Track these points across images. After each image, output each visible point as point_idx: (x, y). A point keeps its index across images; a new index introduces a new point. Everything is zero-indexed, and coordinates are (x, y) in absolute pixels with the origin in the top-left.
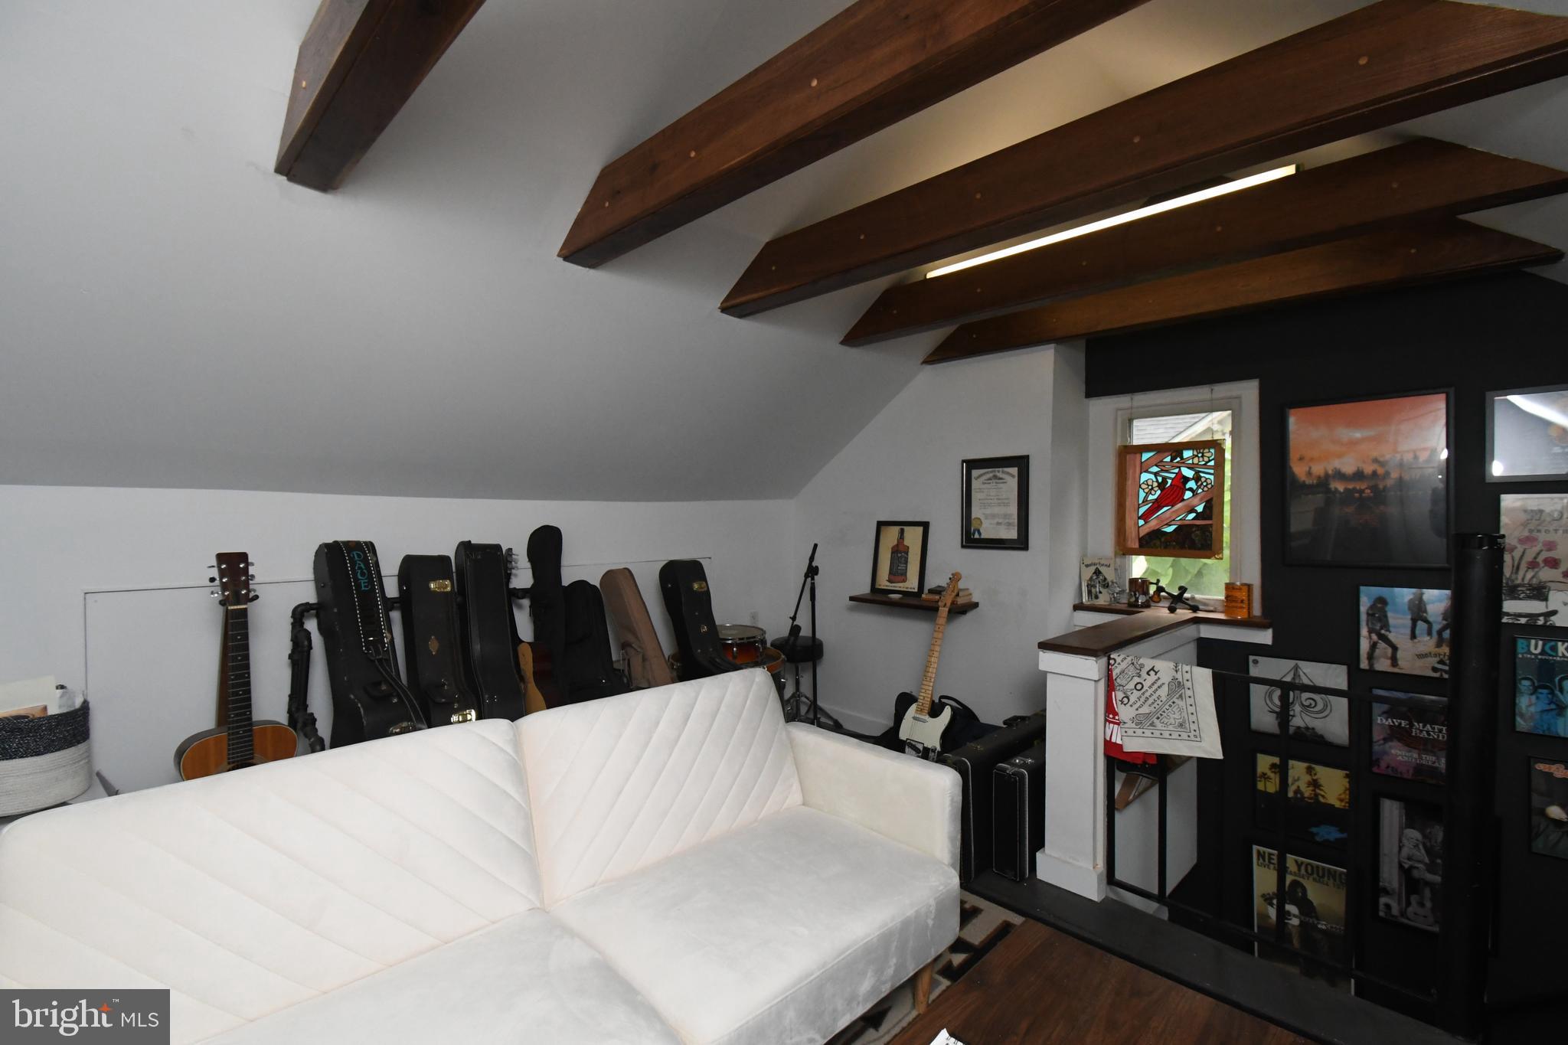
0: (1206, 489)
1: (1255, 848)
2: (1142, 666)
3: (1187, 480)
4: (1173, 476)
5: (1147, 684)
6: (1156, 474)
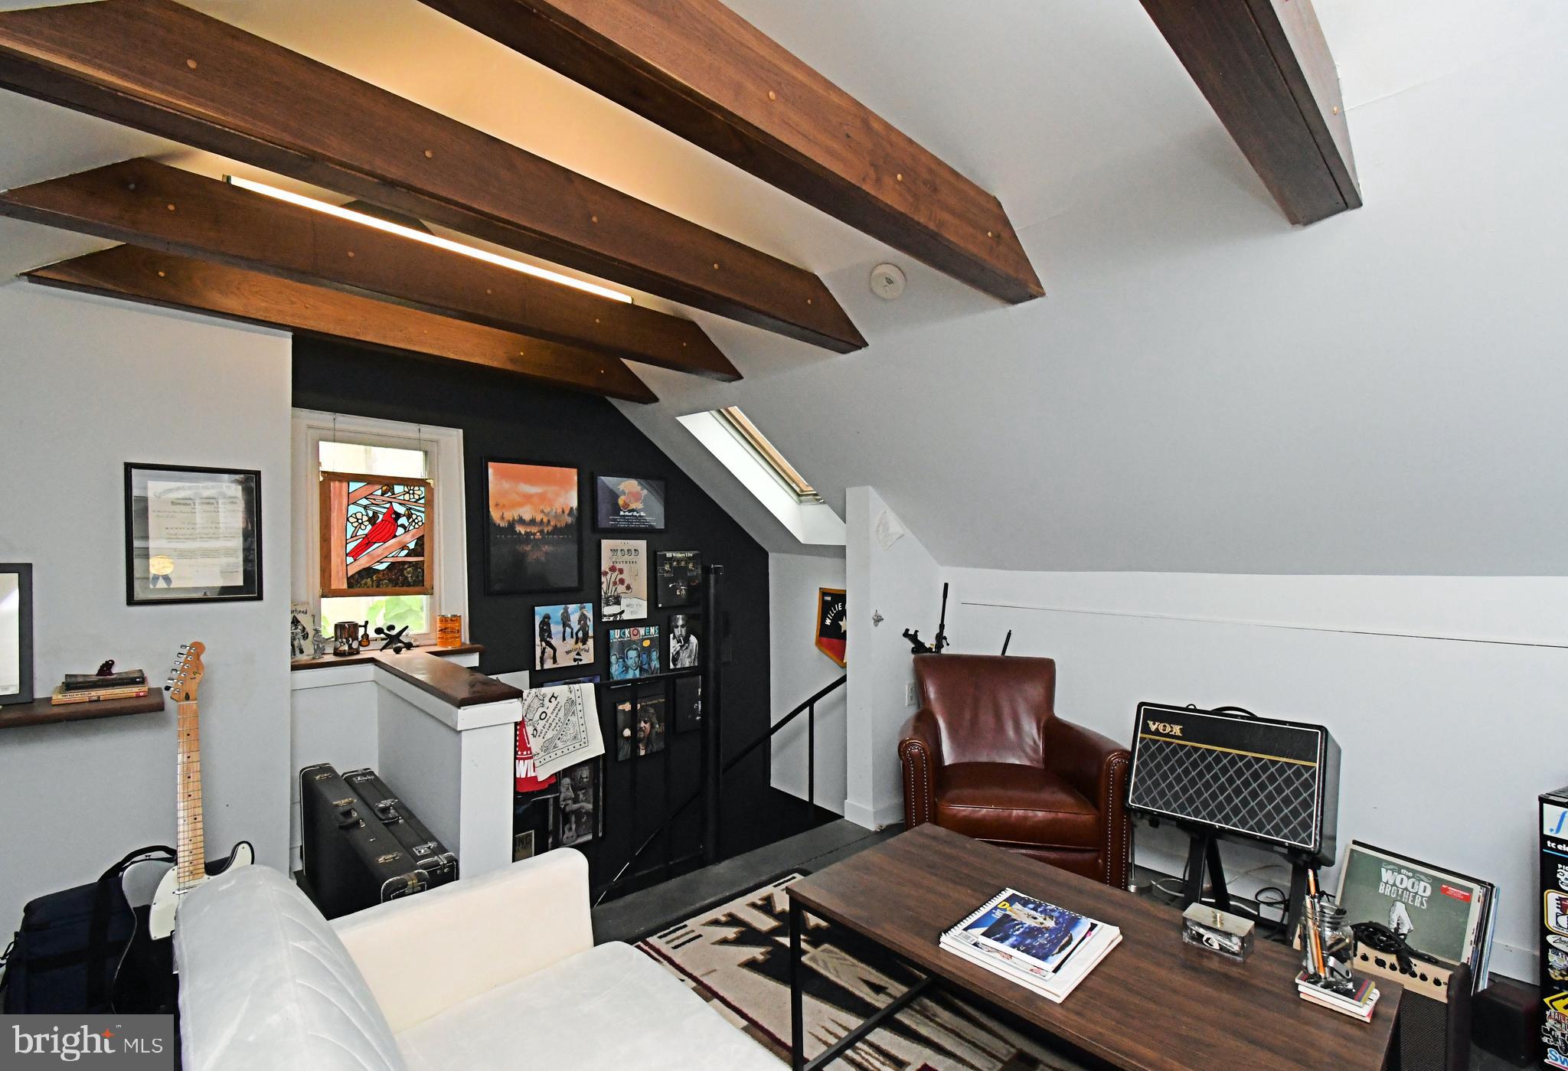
0: (417, 526)
2: (544, 696)
3: (398, 516)
4: (385, 511)
6: (365, 507)
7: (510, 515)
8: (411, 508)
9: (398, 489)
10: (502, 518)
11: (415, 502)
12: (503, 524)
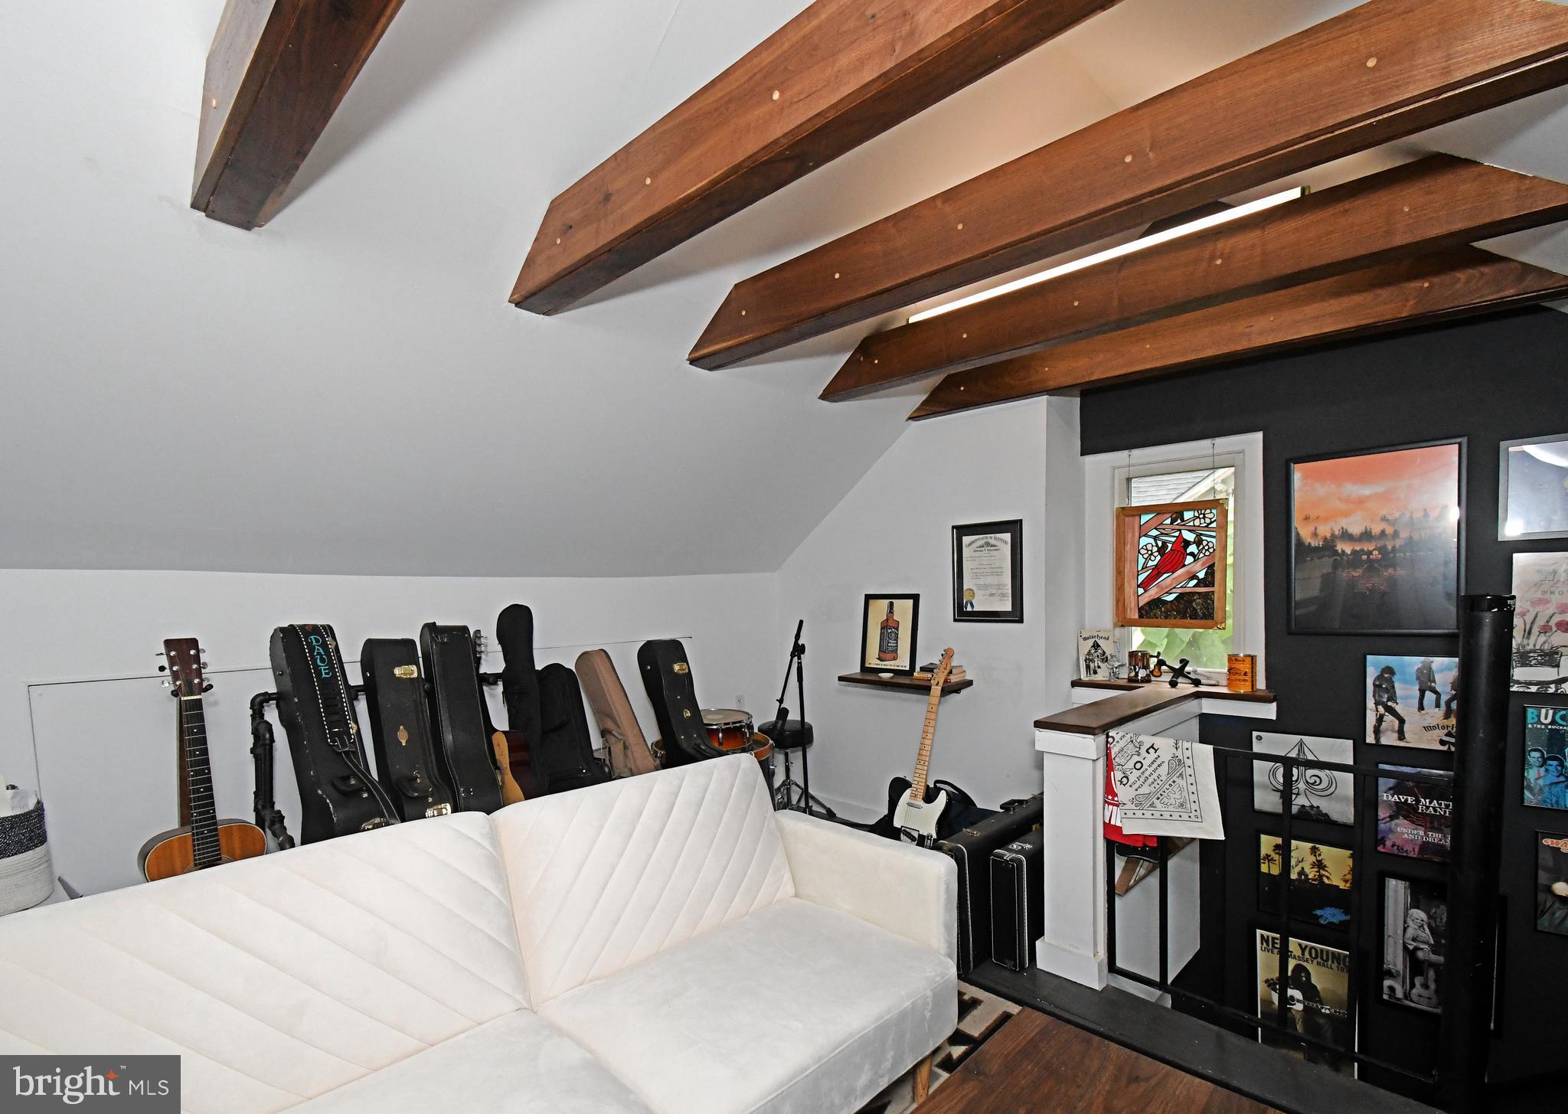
0: (1207, 553)
1: (1259, 932)
2: (1141, 744)
3: (1187, 543)
5: (1146, 763)
7: (1325, 530)
8: (1201, 534)
9: (1188, 515)
10: (1315, 535)
11: (1206, 527)
12: (1314, 543)
